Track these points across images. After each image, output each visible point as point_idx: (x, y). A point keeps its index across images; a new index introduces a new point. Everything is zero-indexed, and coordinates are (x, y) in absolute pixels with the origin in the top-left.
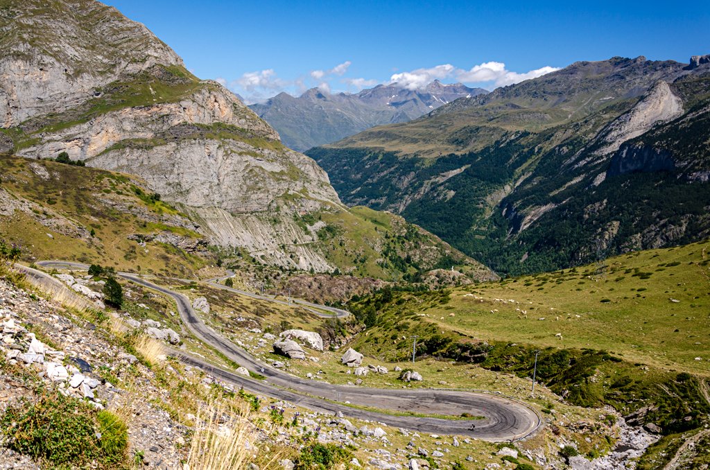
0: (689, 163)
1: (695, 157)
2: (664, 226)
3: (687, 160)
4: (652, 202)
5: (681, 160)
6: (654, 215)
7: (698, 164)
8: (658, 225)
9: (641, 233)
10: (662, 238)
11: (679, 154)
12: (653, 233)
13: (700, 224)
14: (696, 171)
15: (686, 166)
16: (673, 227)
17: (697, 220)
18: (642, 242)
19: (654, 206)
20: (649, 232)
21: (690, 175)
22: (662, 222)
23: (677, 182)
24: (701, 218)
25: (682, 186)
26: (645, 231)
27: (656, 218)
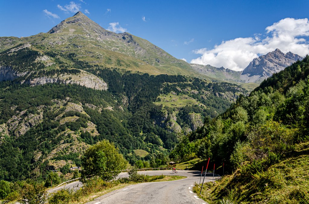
0: (28, 73)
1: (31, 70)
2: (25, 115)
3: (26, 71)
4: (7, 100)
5: (21, 72)
6: (13, 109)
7: (35, 73)
8: (20, 115)
9: (5, 123)
10: (26, 125)
11: (18, 68)
12: (17, 122)
13: (53, 112)
14: (36, 77)
15: (26, 75)
16: (33, 115)
17: (50, 109)
18: (9, 130)
19: (10, 102)
20: (13, 121)
21: (32, 80)
22: (22, 113)
23: (23, 86)
24: (52, 107)
25: (27, 88)
26: (9, 121)
27: (15, 111)
